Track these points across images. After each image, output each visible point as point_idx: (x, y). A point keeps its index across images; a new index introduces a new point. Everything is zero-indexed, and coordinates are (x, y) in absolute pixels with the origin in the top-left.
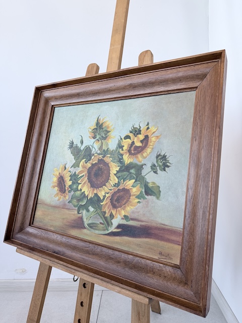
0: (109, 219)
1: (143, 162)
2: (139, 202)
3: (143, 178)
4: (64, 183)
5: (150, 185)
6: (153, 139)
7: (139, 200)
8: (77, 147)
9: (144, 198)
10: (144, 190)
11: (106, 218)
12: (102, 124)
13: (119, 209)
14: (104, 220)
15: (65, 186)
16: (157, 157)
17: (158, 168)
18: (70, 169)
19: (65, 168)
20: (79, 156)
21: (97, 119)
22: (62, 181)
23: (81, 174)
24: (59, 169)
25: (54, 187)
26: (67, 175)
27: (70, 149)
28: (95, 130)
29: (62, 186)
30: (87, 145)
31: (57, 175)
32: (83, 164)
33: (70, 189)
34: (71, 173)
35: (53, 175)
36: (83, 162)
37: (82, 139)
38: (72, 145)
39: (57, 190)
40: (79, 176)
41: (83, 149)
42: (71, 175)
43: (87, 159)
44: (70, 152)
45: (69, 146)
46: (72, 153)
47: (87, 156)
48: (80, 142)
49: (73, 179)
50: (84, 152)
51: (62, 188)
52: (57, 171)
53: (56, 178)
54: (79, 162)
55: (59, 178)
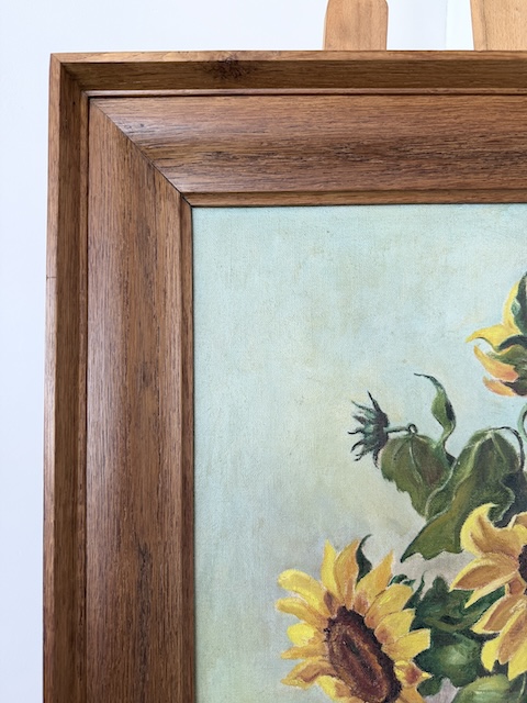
4: (376, 645)
8: (414, 439)
15: (388, 664)
18: (396, 568)
19: (364, 566)
20: (447, 493)
21: (516, 292)
22: (358, 640)
23: (483, 585)
24: (317, 572)
25: (309, 678)
26: (386, 599)
27: (370, 455)
28: (519, 348)
29: (364, 665)
30: (479, 427)
31: (310, 609)
32: (479, 534)
33: (426, 675)
34: (416, 586)
35: (283, 608)
36: (480, 520)
37: (442, 394)
38: (378, 429)
39: (333, 692)
40: (473, 600)
41: (466, 452)
42: (415, 597)
43: (502, 504)
44: (379, 473)
45: (359, 437)
46: (388, 476)
47: (498, 488)
48: (435, 412)
49: (434, 621)
50: (469, 466)
51: (371, 673)
52: (306, 584)
53: (312, 623)
54: (452, 526)
55: (332, 622)
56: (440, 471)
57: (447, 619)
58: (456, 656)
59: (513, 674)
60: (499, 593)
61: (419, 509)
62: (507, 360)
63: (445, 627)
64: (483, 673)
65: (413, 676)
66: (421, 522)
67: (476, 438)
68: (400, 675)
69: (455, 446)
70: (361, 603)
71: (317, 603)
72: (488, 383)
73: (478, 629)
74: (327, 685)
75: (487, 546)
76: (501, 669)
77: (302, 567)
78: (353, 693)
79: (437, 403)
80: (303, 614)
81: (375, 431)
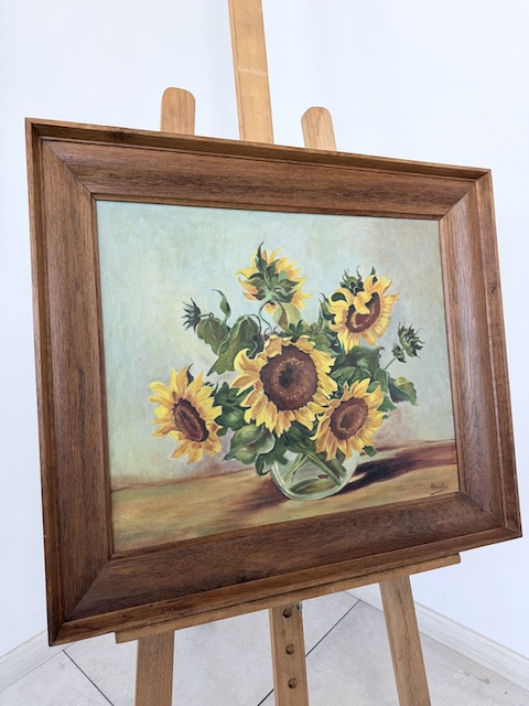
0: (336, 463)
1: (377, 345)
2: (385, 417)
3: (383, 373)
4: (197, 414)
5: (398, 383)
6: (386, 301)
7: (384, 414)
8: (212, 320)
9: (393, 408)
10: (389, 395)
11: (329, 464)
12: (273, 264)
13: (352, 438)
14: (326, 468)
15: (203, 423)
16: (400, 333)
17: (404, 351)
18: (205, 379)
19: (190, 379)
20: (227, 344)
21: (257, 253)
22: (188, 413)
23: (244, 385)
24: (168, 382)
25: (165, 432)
26: (201, 393)
27: (192, 327)
28: (258, 279)
29: (191, 424)
30: (242, 314)
31: (165, 400)
32: (242, 362)
33: (220, 427)
34: (214, 387)
35: (152, 400)
36: (242, 356)
37: (225, 299)
38: (196, 315)
39: (177, 438)
40: (240, 392)
41: (235, 326)
42: (215, 391)
43: (252, 349)
44: (196, 335)
45: (187, 319)
46: (200, 337)
47: (250, 342)
48: (221, 307)
49: (223, 402)
50: (237, 332)
51: (195, 428)
52: (163, 388)
53: (166, 406)
54: (230, 359)
55: (176, 405)
56: (224, 334)
57: (229, 401)
58: (233, 418)
59: (258, 424)
60: (252, 388)
61: (215, 352)
62: (253, 284)
63: (228, 405)
64: (245, 424)
65: (214, 428)
66: (216, 357)
67: (239, 320)
68: (208, 427)
69: (231, 323)
70: (189, 396)
71: (168, 397)
72: (245, 295)
73: (243, 405)
74: (174, 435)
75: (246, 368)
76: (253, 422)
77: (161, 380)
78: (187, 438)
79: (222, 303)
80: (161, 402)
81: (194, 316)
